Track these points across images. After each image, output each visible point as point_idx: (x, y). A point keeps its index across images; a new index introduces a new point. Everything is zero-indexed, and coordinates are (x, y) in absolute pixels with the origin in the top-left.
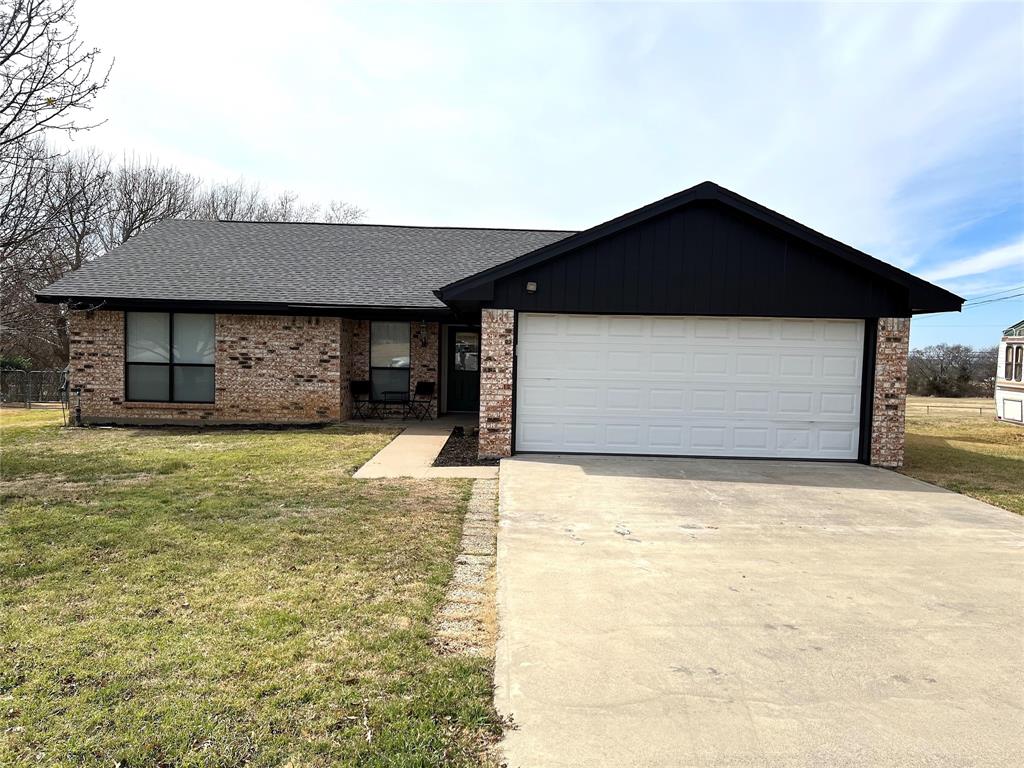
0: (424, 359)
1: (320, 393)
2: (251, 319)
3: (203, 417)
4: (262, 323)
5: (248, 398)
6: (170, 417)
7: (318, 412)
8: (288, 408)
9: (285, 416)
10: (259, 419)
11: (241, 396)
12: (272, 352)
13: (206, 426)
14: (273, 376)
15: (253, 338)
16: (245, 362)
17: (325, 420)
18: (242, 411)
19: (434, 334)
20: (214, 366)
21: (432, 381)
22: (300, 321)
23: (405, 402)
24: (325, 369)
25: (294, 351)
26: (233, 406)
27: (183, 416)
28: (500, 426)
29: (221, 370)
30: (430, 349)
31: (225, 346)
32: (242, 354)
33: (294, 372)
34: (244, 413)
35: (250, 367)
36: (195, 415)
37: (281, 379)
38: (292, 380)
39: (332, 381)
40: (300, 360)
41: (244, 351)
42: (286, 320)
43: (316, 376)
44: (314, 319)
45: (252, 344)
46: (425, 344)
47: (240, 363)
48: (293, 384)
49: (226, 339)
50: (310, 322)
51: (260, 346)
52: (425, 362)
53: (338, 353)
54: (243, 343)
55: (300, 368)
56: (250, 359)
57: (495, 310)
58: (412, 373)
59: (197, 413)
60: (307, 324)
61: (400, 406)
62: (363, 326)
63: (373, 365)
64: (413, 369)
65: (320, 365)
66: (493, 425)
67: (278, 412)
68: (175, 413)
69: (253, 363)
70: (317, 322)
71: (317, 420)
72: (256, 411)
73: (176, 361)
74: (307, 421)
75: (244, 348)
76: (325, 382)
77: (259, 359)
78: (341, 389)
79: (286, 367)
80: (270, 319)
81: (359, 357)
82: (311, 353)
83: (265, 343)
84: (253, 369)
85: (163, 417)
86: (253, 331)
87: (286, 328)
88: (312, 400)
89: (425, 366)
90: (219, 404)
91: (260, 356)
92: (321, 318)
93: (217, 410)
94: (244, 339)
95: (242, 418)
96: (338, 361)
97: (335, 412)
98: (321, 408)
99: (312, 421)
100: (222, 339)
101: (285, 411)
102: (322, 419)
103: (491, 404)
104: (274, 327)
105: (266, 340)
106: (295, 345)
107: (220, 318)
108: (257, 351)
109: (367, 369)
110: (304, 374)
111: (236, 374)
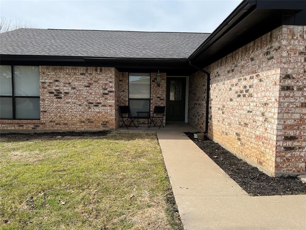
0: (158, 93)
1: (103, 113)
2: (61, 69)
3: (33, 128)
4: (68, 71)
5: (60, 117)
6: (13, 128)
7: (102, 124)
8: (84, 122)
9: (82, 127)
10: (67, 129)
11: (56, 115)
12: (74, 88)
13: (35, 133)
14: (75, 103)
15: (62, 80)
16: (58, 95)
17: (106, 129)
18: (57, 124)
19: (163, 79)
20: (39, 97)
21: (162, 105)
22: (91, 70)
23: (148, 117)
24: (106, 99)
25: (87, 88)
26: (51, 122)
27: (21, 128)
28: (296, 144)
29: (44, 100)
30: (161, 88)
31: (46, 85)
32: (56, 90)
33: (88, 100)
34: (58, 126)
35: (61, 98)
36: (28, 127)
37: (80, 105)
38: (86, 106)
39: (110, 106)
40: (91, 94)
41: (57, 88)
42: (82, 69)
43: (100, 103)
44: (99, 68)
45: (62, 84)
46: (159, 85)
47: (55, 95)
48: (87, 108)
49: (46, 81)
50: (96, 70)
51: (67, 85)
52: (159, 96)
53: (114, 89)
54: (57, 83)
55: (91, 98)
56: (61, 93)
57: (296, 27)
58: (151, 102)
59: (30, 126)
60: (94, 72)
61: (145, 120)
62: (125, 76)
63: (129, 98)
64: (152, 99)
65: (103, 96)
66: (289, 144)
67: (78, 124)
68: (16, 126)
69: (63, 95)
70: (101, 70)
71: (102, 129)
72: (65, 124)
73: (16, 95)
74: (95, 129)
75: (57, 86)
76: (106, 106)
77: (66, 93)
78: (115, 110)
79: (83, 98)
80: (72, 69)
81: (123, 93)
82: (97, 89)
83: (70, 83)
84: (63, 99)
85: (9, 128)
86: (62, 76)
87: (82, 74)
88: (99, 117)
89: (159, 97)
90: (43, 120)
91: (67, 91)
92: (103, 68)
93: (42, 124)
94: (57, 81)
95: (57, 128)
96: (113, 94)
97: (112, 124)
98: (104, 122)
99: (99, 130)
100: (43, 81)
101: (82, 124)
102: (105, 129)
103: (289, 122)
104: (75, 74)
105: (70, 81)
106: (88, 85)
107: (42, 68)
108: (65, 88)
109: (127, 99)
110: (94, 102)
111: (52, 102)
